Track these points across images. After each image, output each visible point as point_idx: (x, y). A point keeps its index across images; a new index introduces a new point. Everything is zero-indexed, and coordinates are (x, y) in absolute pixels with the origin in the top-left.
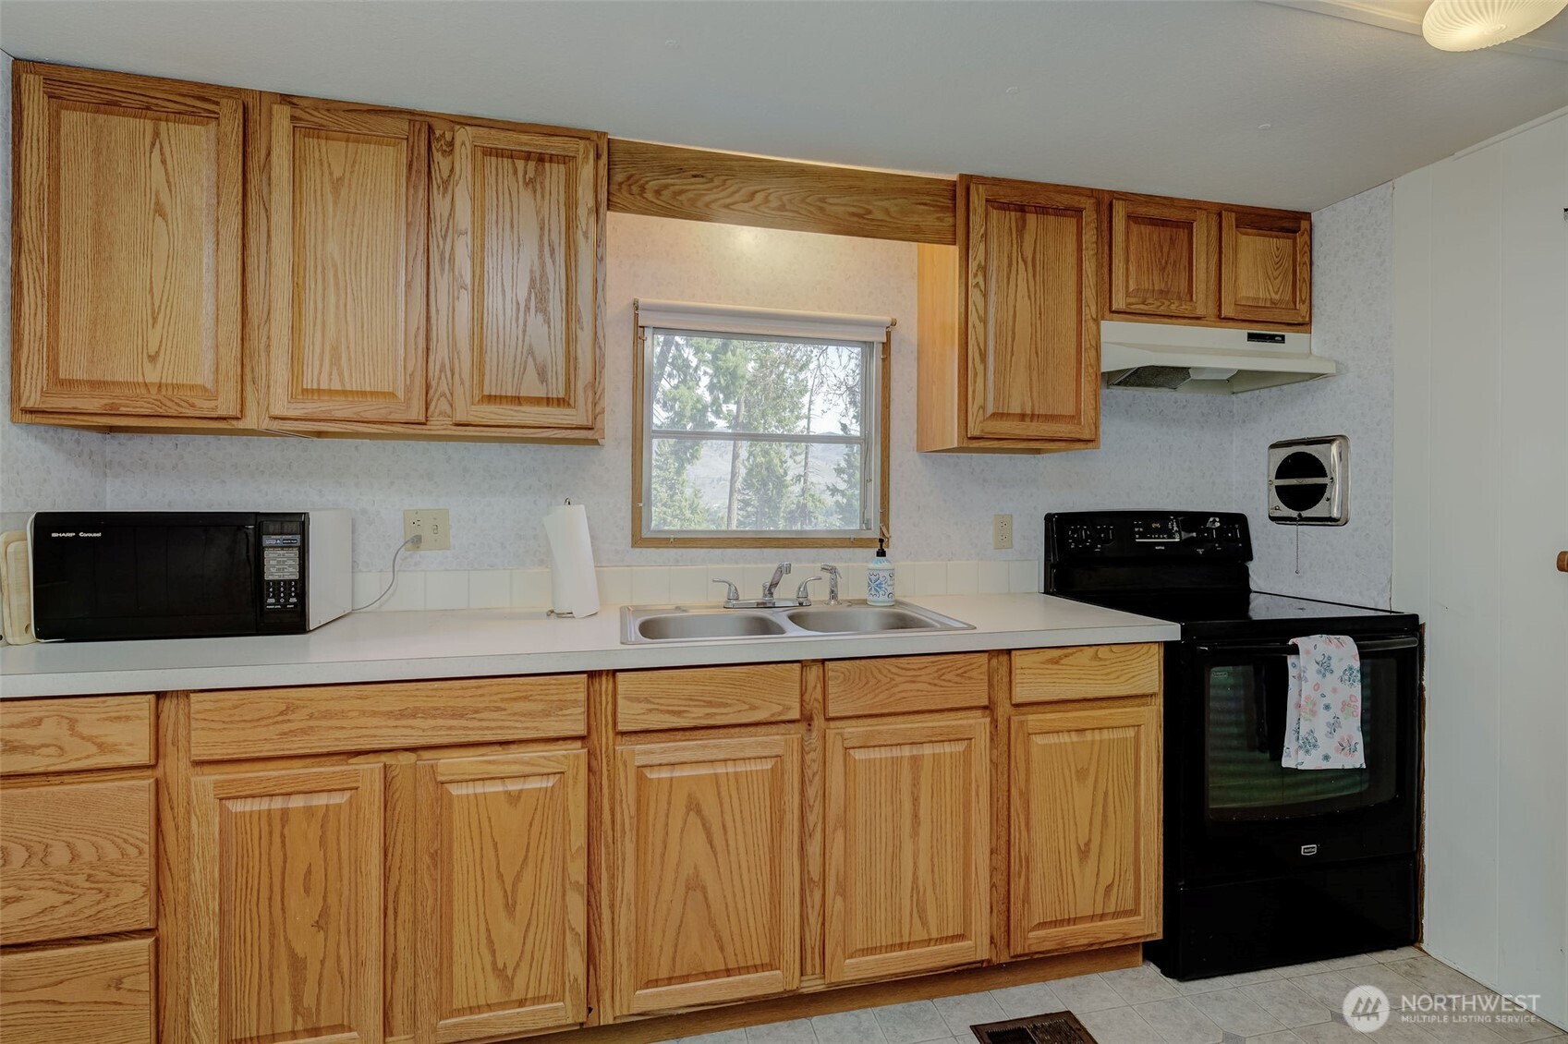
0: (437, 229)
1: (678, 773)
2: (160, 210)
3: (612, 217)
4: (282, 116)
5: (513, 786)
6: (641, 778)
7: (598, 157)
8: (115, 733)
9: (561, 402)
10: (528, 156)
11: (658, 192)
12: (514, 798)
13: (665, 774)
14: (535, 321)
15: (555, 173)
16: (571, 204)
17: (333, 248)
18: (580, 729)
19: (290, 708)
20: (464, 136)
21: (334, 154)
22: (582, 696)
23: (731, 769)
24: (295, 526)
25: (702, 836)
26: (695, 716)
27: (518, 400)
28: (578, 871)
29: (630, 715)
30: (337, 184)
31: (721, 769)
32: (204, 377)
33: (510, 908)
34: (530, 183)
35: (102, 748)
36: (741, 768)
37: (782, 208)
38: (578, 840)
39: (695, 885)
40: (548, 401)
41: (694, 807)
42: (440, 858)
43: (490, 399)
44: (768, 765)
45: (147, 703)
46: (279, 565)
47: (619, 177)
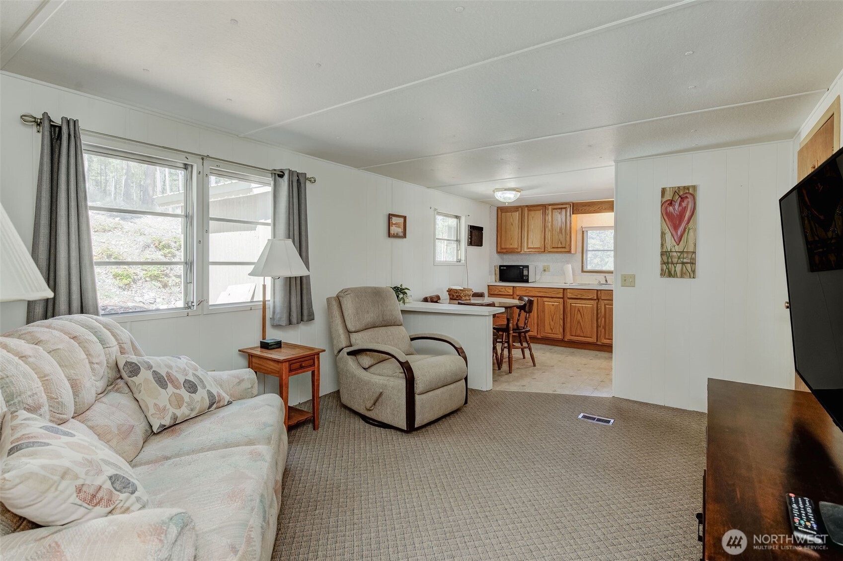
0: (546, 221)
1: (576, 305)
2: (512, 225)
3: (573, 216)
4: (526, 208)
5: (553, 303)
6: (571, 305)
7: (571, 206)
8: (509, 291)
9: (564, 248)
10: (559, 209)
11: (581, 210)
12: (553, 305)
13: (574, 305)
14: (560, 235)
15: (564, 211)
16: (566, 215)
17: (532, 227)
18: (562, 297)
19: (527, 290)
20: (550, 207)
21: (532, 213)
22: (562, 292)
23: (585, 305)
24: (527, 267)
25: (580, 315)
26: (579, 296)
27: (558, 248)
28: (562, 317)
29: (569, 295)
30: (533, 217)
31: (583, 305)
32: (516, 247)
33: (552, 320)
34: (560, 213)
35: (508, 292)
36: (586, 305)
37: (605, 209)
38: (562, 312)
39: (579, 322)
40: (562, 248)
41: (579, 310)
42: (544, 311)
43: (553, 248)
44: (591, 306)
45: (512, 288)
46: (525, 273)
47: (575, 209)
